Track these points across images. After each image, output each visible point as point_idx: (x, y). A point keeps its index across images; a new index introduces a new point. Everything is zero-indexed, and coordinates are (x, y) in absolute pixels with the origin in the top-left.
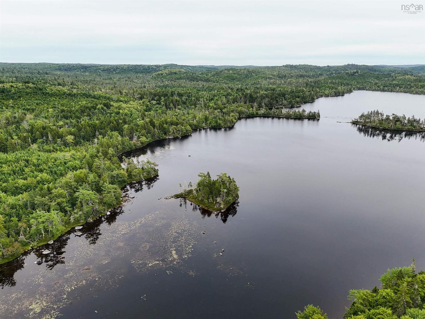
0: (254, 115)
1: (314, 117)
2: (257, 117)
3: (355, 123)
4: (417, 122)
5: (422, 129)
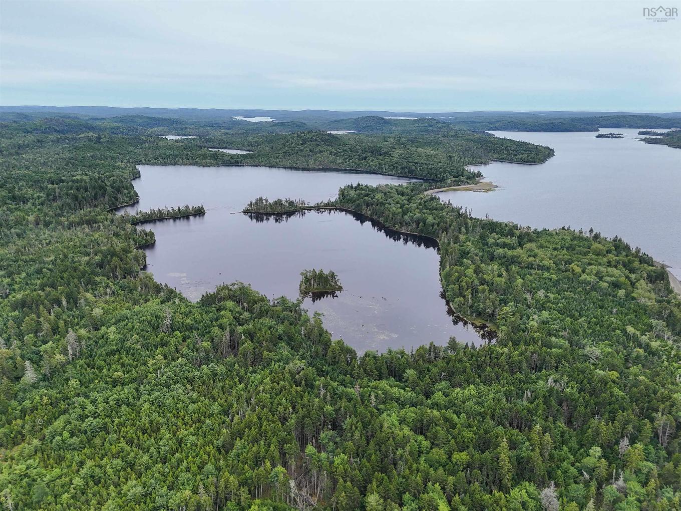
3: (245, 212)
4: (293, 203)
5: (300, 208)
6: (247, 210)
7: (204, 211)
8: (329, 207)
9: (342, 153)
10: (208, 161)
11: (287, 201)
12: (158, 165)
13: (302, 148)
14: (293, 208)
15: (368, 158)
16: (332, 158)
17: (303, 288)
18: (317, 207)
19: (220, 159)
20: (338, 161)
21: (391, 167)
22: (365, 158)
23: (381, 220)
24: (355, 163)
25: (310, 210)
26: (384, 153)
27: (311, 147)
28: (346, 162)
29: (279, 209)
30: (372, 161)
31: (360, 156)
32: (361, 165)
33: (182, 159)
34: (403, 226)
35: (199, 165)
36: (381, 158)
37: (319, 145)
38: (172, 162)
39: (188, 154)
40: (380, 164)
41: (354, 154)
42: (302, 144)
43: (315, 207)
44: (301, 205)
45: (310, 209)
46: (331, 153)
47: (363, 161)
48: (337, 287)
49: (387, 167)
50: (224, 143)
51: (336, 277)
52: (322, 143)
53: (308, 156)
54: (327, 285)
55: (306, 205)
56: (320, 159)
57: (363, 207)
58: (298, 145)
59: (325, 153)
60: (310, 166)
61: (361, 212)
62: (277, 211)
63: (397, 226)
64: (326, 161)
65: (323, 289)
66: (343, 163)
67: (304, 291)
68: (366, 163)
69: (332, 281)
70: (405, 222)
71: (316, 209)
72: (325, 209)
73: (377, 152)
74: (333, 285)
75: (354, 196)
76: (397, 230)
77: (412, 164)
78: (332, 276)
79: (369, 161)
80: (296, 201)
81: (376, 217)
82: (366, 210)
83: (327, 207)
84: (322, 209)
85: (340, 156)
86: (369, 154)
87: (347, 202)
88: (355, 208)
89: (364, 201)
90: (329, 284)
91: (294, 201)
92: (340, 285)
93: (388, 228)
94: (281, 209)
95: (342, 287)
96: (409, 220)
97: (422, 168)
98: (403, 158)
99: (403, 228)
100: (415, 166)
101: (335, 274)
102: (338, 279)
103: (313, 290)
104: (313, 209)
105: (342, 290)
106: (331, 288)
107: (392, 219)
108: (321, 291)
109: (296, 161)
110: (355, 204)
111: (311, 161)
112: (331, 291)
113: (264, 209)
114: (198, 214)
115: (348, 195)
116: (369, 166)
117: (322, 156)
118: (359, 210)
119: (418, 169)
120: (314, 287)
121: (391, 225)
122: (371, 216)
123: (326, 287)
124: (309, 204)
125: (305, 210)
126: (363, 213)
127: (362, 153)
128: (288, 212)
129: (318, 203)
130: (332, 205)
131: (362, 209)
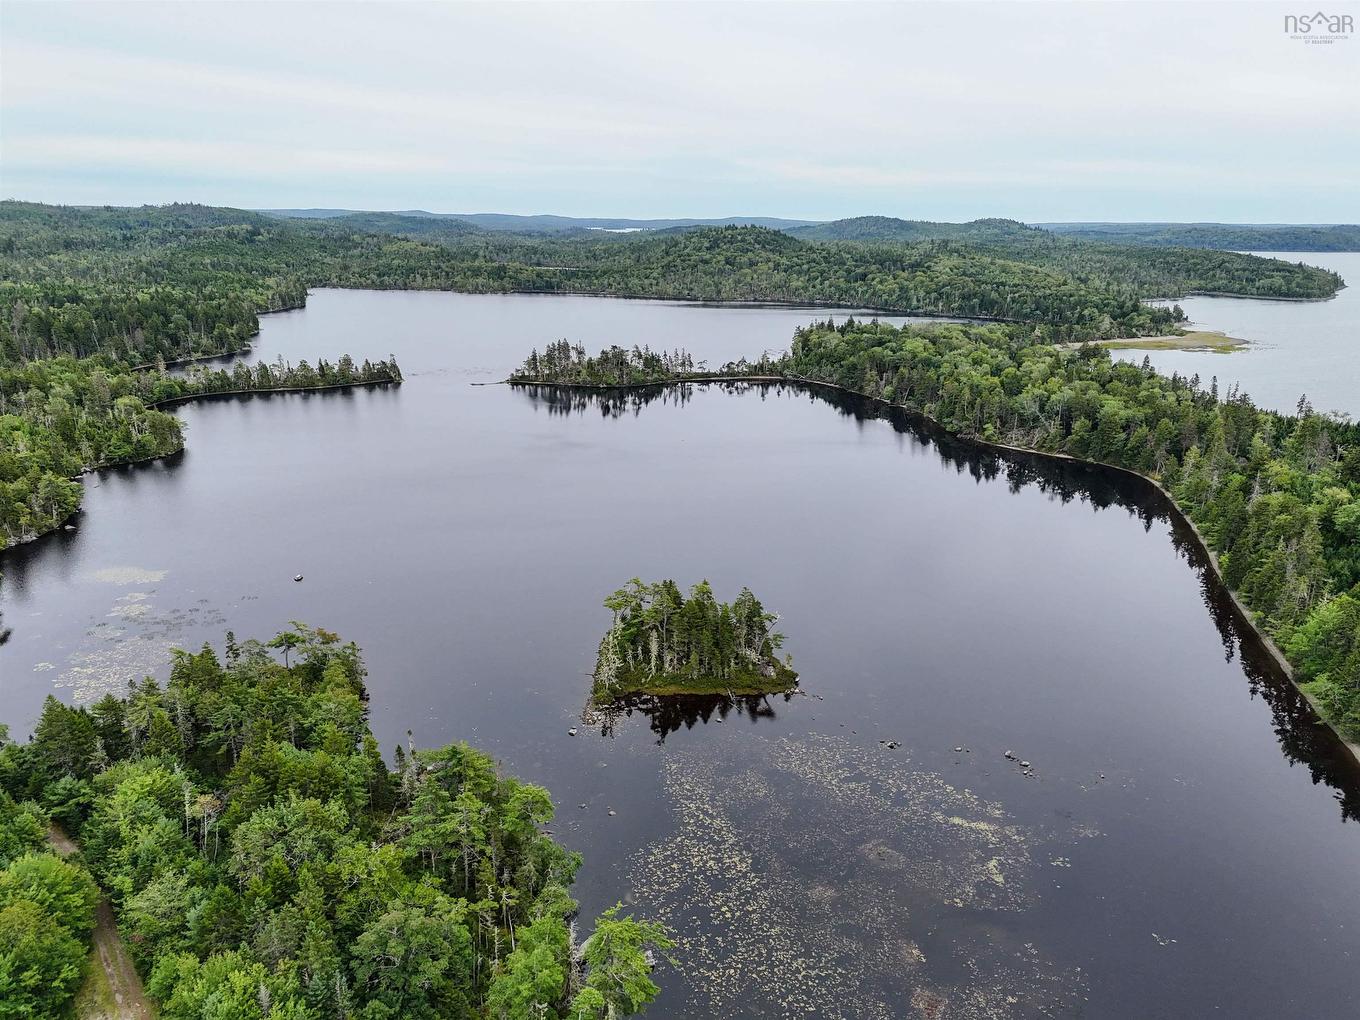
1: (384, 378)
3: (517, 382)
4: (658, 361)
5: (678, 375)
6: (523, 376)
7: (399, 375)
8: (764, 376)
9: (805, 267)
10: (480, 280)
11: (640, 357)
12: (366, 287)
13: (708, 256)
14: (655, 375)
15: (870, 276)
16: (778, 277)
17: (608, 674)
18: (727, 374)
19: (510, 277)
20: (794, 284)
21: (934, 295)
22: (863, 277)
23: (930, 410)
24: (838, 288)
25: (707, 383)
26: (912, 266)
27: (729, 254)
28: (814, 287)
29: (613, 377)
30: (881, 282)
31: (849, 272)
32: (852, 292)
33: (424, 276)
34: (1011, 429)
35: (461, 289)
36: (905, 274)
37: (748, 250)
38: (400, 283)
39: (439, 267)
40: (901, 289)
41: (836, 268)
42: (708, 249)
43: (722, 374)
44: (680, 369)
45: (705, 379)
46: (777, 266)
47: (857, 284)
48: (771, 672)
49: (922, 294)
50: (535, 254)
51: (767, 623)
52: (757, 246)
53: (721, 272)
54: (722, 664)
55: (696, 369)
56: (749, 279)
57: (868, 376)
58: (699, 250)
59: (763, 267)
60: (724, 295)
61: (861, 388)
62: (609, 381)
63: (990, 429)
64: (764, 284)
65: (705, 680)
66: (805, 289)
67: (613, 691)
68: (865, 288)
69: (749, 644)
70: (1019, 414)
71: (723, 381)
72: (752, 383)
73: (895, 263)
74: (754, 664)
75: (837, 345)
76: (986, 440)
77: (989, 287)
78: (750, 617)
79: (874, 282)
80: (665, 355)
81: (911, 404)
82: (877, 383)
83: (758, 375)
84: (743, 380)
85: (799, 273)
86: (873, 267)
87: (818, 363)
88: (842, 378)
89: (872, 358)
90: (736, 658)
91: (662, 355)
92: (788, 668)
93: (953, 434)
94: (621, 376)
95: (797, 675)
96: (1035, 408)
97: (1017, 295)
98: (964, 274)
99: (1013, 434)
100: (997, 291)
101: (764, 613)
102: (777, 637)
103: (657, 683)
104: (715, 381)
105: (797, 690)
106: (745, 677)
107: (972, 404)
108: (694, 693)
109: (691, 283)
110: (842, 366)
111: (728, 284)
112: (741, 692)
113: (570, 376)
114: (379, 384)
115: (820, 345)
116: (874, 294)
117: (755, 271)
118: (854, 384)
119: (1008, 299)
120: (660, 668)
121: (968, 426)
122: (893, 400)
123: (720, 673)
124: (704, 365)
125: (691, 382)
126: (867, 393)
127: (856, 266)
128: (643, 387)
129: (732, 363)
130: (771, 370)
131: (863, 380)
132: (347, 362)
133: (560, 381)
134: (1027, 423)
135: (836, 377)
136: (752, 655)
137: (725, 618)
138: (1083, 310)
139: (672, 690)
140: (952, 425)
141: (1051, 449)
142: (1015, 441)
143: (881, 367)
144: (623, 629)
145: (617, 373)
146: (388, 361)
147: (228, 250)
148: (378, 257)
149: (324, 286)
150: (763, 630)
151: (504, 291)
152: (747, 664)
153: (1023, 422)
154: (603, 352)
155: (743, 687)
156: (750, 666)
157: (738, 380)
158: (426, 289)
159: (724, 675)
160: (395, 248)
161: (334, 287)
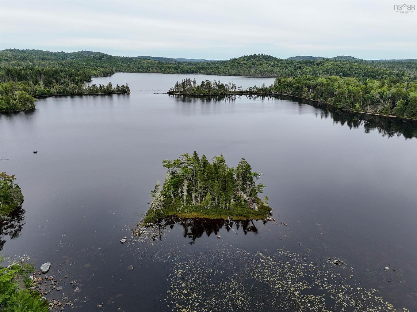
0: (46, 94)
1: (124, 91)
2: (50, 96)
3: (171, 93)
4: (223, 86)
5: (230, 92)
6: (173, 91)
7: (129, 90)
8: (263, 93)
9: (280, 65)
10: (170, 70)
11: (216, 85)
12: (134, 72)
13: (246, 62)
14: (222, 92)
15: (302, 67)
16: (270, 68)
18: (249, 92)
19: (180, 69)
20: (276, 70)
22: (300, 68)
23: (330, 101)
24: (291, 71)
25: (241, 95)
26: (317, 64)
27: (253, 61)
28: (282, 71)
30: (306, 69)
31: (295, 66)
32: (296, 72)
33: (153, 69)
34: (367, 106)
35: (164, 73)
36: (315, 66)
37: (260, 60)
38: (145, 71)
39: (158, 66)
40: (314, 71)
41: (290, 65)
42: (246, 60)
43: (247, 92)
44: (231, 90)
45: (241, 93)
46: (270, 65)
47: (297, 70)
48: (255, 206)
49: (321, 72)
50: (190, 64)
52: (263, 59)
53: (250, 67)
54: (226, 201)
55: (237, 90)
56: (260, 69)
57: (304, 90)
58: (244, 61)
59: (265, 65)
60: (251, 74)
61: (301, 95)
62: (204, 93)
63: (358, 105)
64: (265, 70)
65: (214, 210)
66: (280, 72)
67: (158, 214)
68: (301, 71)
69: (243, 190)
70: (371, 99)
71: (247, 94)
72: (258, 95)
73: (311, 63)
74: (245, 201)
75: (292, 81)
76: (355, 110)
77: (346, 69)
78: (244, 175)
79: (304, 69)
80: (226, 84)
81: (322, 99)
82: (307, 93)
83: (261, 92)
84: (255, 94)
85: (277, 67)
86: (304, 65)
87: (284, 87)
88: (294, 92)
89: (306, 84)
90: (234, 198)
91: (225, 84)
92: (266, 204)
93: (341, 109)
94: (209, 91)
95: (271, 209)
96: (378, 97)
97: (357, 71)
98: (337, 65)
99: (368, 108)
100: (349, 71)
101: (252, 172)
102: (260, 186)
103: (186, 211)
104: (244, 94)
105: (270, 219)
106: (239, 209)
107: (349, 96)
108: (207, 217)
109: (240, 70)
110: (293, 87)
111: (252, 71)
112: (236, 218)
113: (190, 91)
114: (122, 93)
115: (285, 82)
116: (304, 73)
117: (262, 67)
118: (298, 93)
119: (354, 73)
120: (189, 202)
121: (348, 105)
122: (314, 99)
123: (224, 206)
124: (240, 88)
125: (235, 94)
126: (303, 97)
127: (297, 65)
128: (217, 95)
129: (251, 87)
130: (265, 90)
131: (302, 92)
132: (110, 85)
133: (187, 93)
134: (375, 103)
135: (291, 92)
136: (245, 196)
137: (230, 175)
138: (383, 76)
139: (195, 215)
140: (340, 105)
141: (386, 113)
142: (369, 111)
143: (309, 87)
144: (172, 179)
145: (207, 90)
146: (125, 85)
147: (92, 61)
148: (139, 64)
149: (121, 72)
150: (252, 182)
151: (178, 73)
152: (241, 201)
153: (372, 103)
154: (202, 82)
155: (237, 215)
156: (243, 203)
157: (253, 94)
158: (153, 73)
159: (226, 207)
160: (145, 61)
161: (124, 72)
